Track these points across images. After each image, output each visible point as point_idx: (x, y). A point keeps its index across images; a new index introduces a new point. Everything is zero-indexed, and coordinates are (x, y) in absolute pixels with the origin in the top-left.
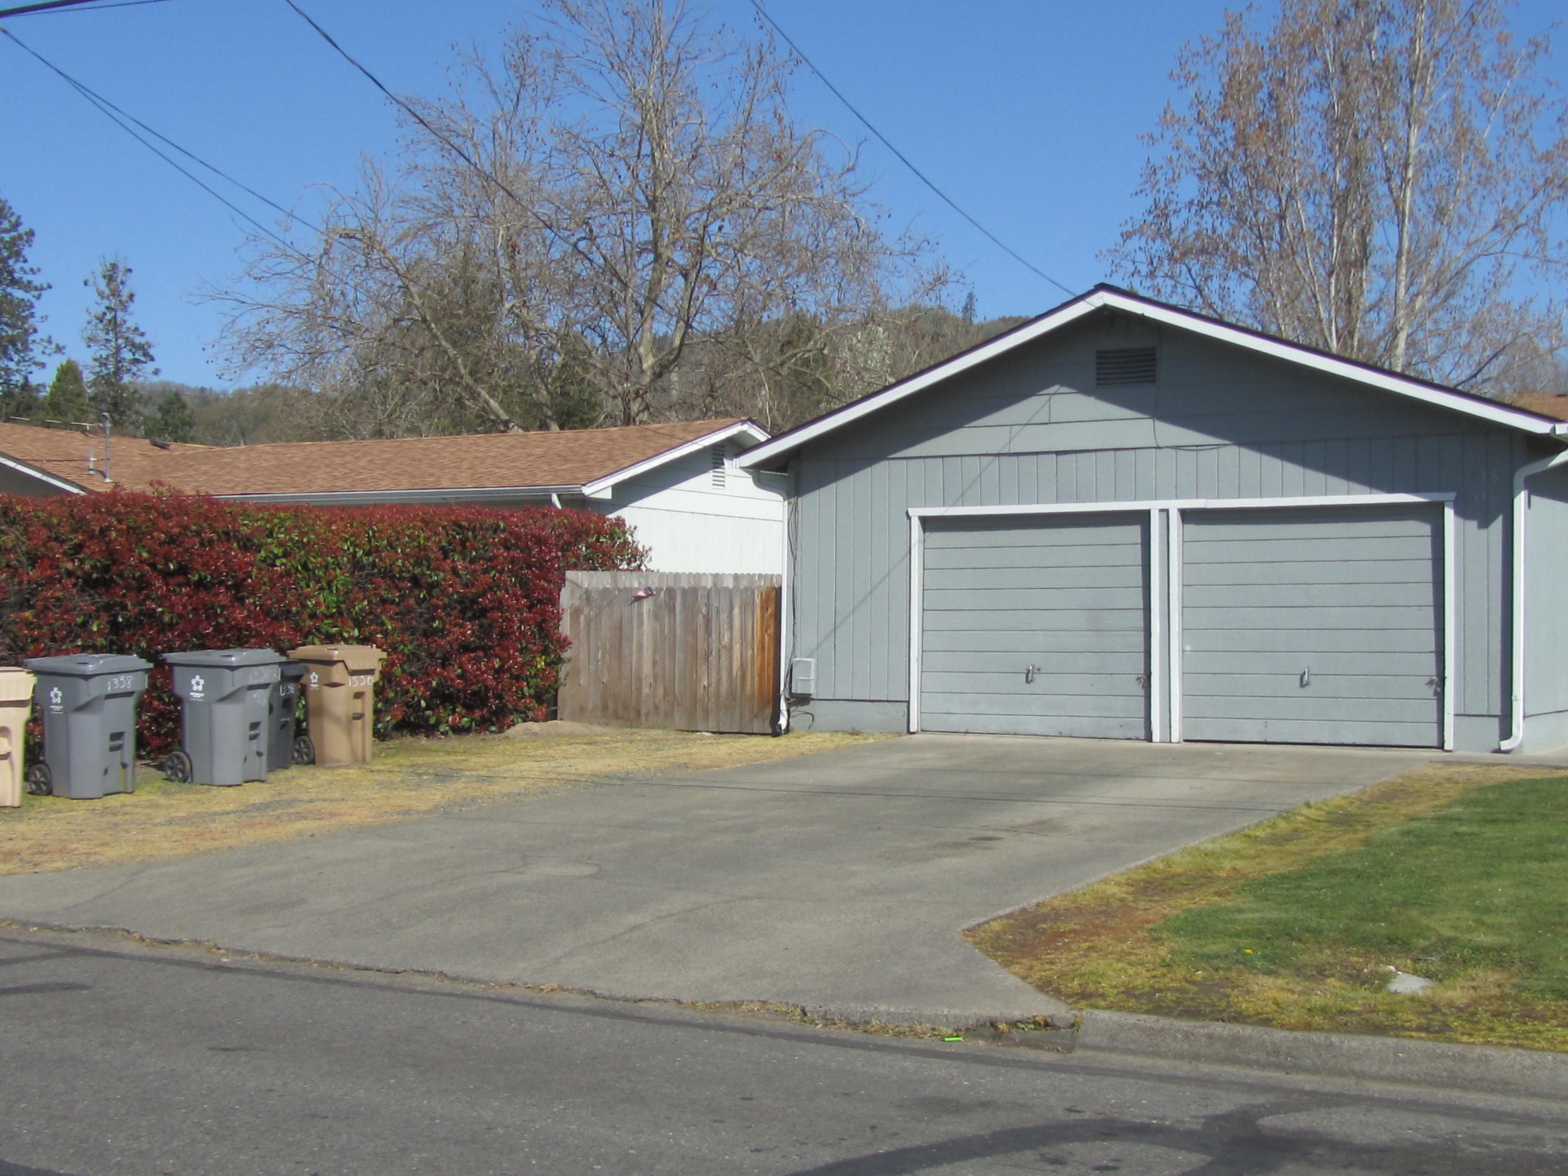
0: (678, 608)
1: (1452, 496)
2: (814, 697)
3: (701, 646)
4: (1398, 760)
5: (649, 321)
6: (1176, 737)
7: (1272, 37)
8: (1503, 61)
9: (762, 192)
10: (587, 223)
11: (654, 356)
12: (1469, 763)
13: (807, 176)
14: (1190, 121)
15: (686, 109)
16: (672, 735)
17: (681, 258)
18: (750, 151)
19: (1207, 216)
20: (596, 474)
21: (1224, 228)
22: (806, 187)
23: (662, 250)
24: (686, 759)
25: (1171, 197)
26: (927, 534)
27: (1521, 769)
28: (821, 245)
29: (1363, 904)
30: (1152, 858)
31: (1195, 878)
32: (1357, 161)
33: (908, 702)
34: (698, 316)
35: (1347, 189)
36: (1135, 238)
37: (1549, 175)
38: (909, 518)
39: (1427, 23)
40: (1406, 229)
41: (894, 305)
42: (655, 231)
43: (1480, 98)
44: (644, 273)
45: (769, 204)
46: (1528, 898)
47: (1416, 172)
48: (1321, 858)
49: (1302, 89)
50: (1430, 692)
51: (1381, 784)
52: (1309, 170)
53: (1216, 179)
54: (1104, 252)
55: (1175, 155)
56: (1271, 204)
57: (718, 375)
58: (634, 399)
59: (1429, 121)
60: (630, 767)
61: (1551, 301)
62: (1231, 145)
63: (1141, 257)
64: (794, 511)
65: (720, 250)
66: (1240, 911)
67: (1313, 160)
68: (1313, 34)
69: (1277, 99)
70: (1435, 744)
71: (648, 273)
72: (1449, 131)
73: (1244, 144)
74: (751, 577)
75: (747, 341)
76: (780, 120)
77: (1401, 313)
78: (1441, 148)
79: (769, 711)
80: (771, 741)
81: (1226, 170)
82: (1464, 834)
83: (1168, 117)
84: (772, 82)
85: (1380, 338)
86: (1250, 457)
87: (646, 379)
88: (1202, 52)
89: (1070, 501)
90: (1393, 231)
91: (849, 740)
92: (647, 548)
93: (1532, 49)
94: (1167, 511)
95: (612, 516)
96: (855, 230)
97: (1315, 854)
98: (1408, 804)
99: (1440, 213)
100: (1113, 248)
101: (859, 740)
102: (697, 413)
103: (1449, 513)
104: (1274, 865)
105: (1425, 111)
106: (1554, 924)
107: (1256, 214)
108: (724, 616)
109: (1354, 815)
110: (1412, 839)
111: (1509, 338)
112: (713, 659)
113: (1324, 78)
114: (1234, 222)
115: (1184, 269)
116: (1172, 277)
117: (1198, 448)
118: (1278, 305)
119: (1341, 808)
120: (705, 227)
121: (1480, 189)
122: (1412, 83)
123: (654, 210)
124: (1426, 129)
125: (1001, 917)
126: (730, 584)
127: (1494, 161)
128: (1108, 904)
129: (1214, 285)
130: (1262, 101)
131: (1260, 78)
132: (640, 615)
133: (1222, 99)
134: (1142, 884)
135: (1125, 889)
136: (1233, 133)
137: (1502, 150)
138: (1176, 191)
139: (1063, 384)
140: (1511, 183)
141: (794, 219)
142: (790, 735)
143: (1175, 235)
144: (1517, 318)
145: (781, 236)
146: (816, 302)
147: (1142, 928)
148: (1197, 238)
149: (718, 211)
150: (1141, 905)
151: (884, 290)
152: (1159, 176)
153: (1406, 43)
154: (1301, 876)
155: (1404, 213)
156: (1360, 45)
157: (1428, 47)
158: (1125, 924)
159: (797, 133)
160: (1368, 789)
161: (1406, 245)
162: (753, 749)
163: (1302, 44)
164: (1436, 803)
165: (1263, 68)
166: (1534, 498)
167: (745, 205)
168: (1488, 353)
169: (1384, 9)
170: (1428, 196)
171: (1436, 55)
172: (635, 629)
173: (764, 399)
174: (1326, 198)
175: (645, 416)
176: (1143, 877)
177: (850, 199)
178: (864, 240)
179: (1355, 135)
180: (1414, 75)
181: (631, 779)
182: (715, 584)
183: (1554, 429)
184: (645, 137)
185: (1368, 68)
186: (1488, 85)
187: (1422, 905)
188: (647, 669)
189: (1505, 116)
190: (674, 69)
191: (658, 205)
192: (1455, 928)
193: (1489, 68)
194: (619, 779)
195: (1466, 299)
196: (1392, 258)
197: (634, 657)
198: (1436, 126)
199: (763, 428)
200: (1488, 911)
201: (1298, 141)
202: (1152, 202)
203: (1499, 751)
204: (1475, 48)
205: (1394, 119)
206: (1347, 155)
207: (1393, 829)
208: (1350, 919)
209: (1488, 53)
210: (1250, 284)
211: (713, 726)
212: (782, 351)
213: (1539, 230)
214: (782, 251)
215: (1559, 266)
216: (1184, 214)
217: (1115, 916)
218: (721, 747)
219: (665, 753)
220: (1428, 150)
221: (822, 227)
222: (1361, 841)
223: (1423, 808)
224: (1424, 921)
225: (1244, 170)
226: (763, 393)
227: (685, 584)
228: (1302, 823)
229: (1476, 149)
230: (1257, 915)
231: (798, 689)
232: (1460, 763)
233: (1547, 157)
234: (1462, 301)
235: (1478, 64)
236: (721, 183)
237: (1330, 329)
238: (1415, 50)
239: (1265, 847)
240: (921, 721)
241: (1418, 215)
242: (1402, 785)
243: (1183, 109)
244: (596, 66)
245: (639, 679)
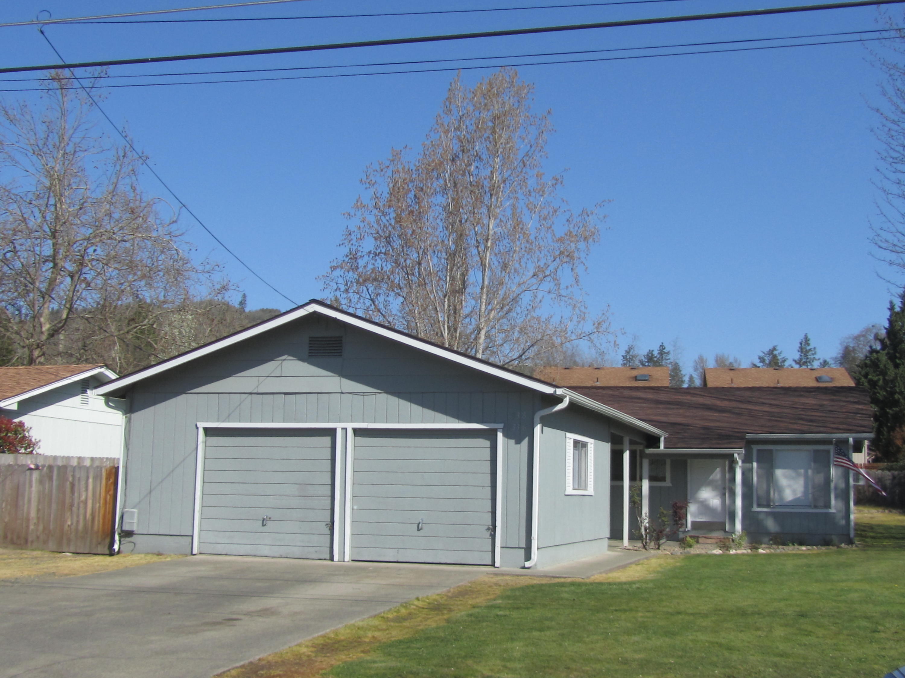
0: (55, 477)
1: (501, 426)
2: (135, 532)
3: (68, 501)
4: (469, 573)
5: (47, 303)
6: (347, 558)
7: (417, 163)
8: (540, 187)
9: (121, 232)
10: (12, 242)
11: (50, 324)
12: (508, 575)
13: (149, 223)
14: (371, 207)
15: (78, 179)
16: (47, 554)
17: (70, 267)
18: (115, 207)
19: (379, 261)
20: (9, 394)
21: (388, 267)
22: (148, 229)
23: (58, 261)
24: (53, 570)
25: (359, 248)
26: (208, 438)
27: (535, 578)
28: (156, 264)
29: (443, 657)
30: (328, 631)
31: (351, 643)
32: (461, 235)
33: (192, 536)
34: (78, 301)
35: (456, 250)
36: (338, 270)
37: (562, 249)
38: (197, 428)
39: (500, 164)
40: (486, 274)
41: (197, 299)
42: (55, 250)
43: (527, 206)
44: (47, 274)
45: (125, 238)
46: (532, 652)
47: (492, 244)
48: (422, 630)
49: (432, 194)
50: (488, 534)
51: (459, 586)
52: (435, 239)
53: (384, 240)
54: (321, 277)
55: (362, 225)
56: (414, 256)
57: (89, 337)
58: (36, 349)
59: (500, 216)
60: (18, 574)
61: (562, 318)
62: (393, 222)
63: (341, 280)
64: (129, 422)
65: (94, 263)
66: (374, 662)
67: (437, 233)
68: (439, 165)
69: (418, 199)
70: (490, 563)
71: (49, 274)
72: (511, 222)
73: (400, 222)
74: (101, 459)
75: (108, 318)
76: (134, 190)
77: (483, 320)
78: (506, 231)
79: (108, 541)
80: (109, 559)
81: (390, 235)
82: (501, 616)
83: (359, 204)
84: (130, 168)
85: (471, 333)
86: (394, 401)
87: (44, 337)
88: (379, 170)
89: (291, 422)
90: (479, 275)
91: (156, 559)
92: (37, 440)
93: (554, 182)
94: (346, 429)
95: (17, 420)
96: (176, 256)
97: (420, 628)
98: (473, 598)
99: (505, 266)
100: (326, 274)
101: (162, 559)
102: (74, 359)
103: (500, 435)
104: (396, 634)
105: (498, 211)
106: (544, 667)
107: (405, 261)
108: (83, 483)
109: (443, 605)
110: (473, 619)
111: (540, 337)
112: (75, 509)
113: (444, 190)
114: (393, 264)
115: (365, 289)
116: (358, 293)
117: (364, 394)
118: (416, 312)
119: (436, 600)
120: (85, 250)
121: (526, 255)
122: (491, 195)
123: (54, 237)
124: (498, 221)
125: (237, 667)
126: (88, 463)
127: (534, 240)
128: (300, 659)
129: (381, 299)
130: (411, 199)
131: (410, 186)
132: (31, 481)
133: (388, 196)
134: (321, 646)
135: (312, 649)
136: (395, 215)
137: (538, 235)
138: (362, 245)
139: (289, 355)
140: (543, 252)
141: (140, 248)
142: (120, 555)
143: (360, 270)
144: (544, 325)
145: (132, 257)
146: (150, 297)
147: (318, 673)
148: (372, 272)
149: (93, 241)
150: (319, 659)
151: (192, 292)
152: (353, 236)
153: (489, 173)
154: (410, 641)
155: (485, 265)
156: (464, 172)
157: (500, 177)
158: (309, 671)
159: (145, 199)
160: (452, 590)
161: (486, 283)
162: (96, 564)
163: (433, 170)
164: (488, 597)
165: (412, 181)
166: (545, 428)
167: (110, 238)
168: (529, 344)
169: (477, 154)
170: (499, 256)
171: (504, 181)
172: (27, 489)
173: (116, 352)
174: (444, 254)
175: (42, 359)
176: (322, 642)
177: (174, 239)
178: (181, 263)
179: (460, 221)
180: (493, 191)
181: (18, 583)
182: (79, 463)
183: (555, 391)
184: (52, 194)
185: (468, 185)
186: (531, 199)
187: (475, 657)
188: (33, 514)
189: (540, 217)
190: (71, 156)
191: (57, 234)
192: (492, 670)
193: (532, 190)
194: (11, 582)
195: (517, 314)
196: (478, 290)
197: (26, 506)
198: (504, 219)
199: (114, 371)
200: (510, 660)
201: (429, 222)
202: (349, 250)
203: (524, 568)
204: (525, 180)
205: (481, 213)
206: (456, 231)
207: (463, 613)
208: (435, 666)
209: (531, 182)
210: (401, 299)
211: (72, 549)
212: (129, 324)
213: (556, 279)
214: (132, 266)
215: (566, 299)
216: (366, 258)
217: (303, 666)
218: (77, 562)
219: (41, 566)
220: (499, 232)
221: (156, 254)
222: (445, 620)
223: (481, 600)
224: (475, 667)
225: (400, 236)
226: (116, 348)
227: (60, 463)
228: (415, 609)
229: (524, 233)
230: (384, 664)
231: (126, 527)
232: (503, 575)
233: (561, 240)
234: (515, 315)
235: (526, 187)
236: (97, 224)
237: (444, 327)
238: (493, 177)
239: (392, 624)
240: (199, 548)
241: (493, 267)
242: (470, 587)
243: (367, 199)
244: (24, 151)
245: (28, 520)
